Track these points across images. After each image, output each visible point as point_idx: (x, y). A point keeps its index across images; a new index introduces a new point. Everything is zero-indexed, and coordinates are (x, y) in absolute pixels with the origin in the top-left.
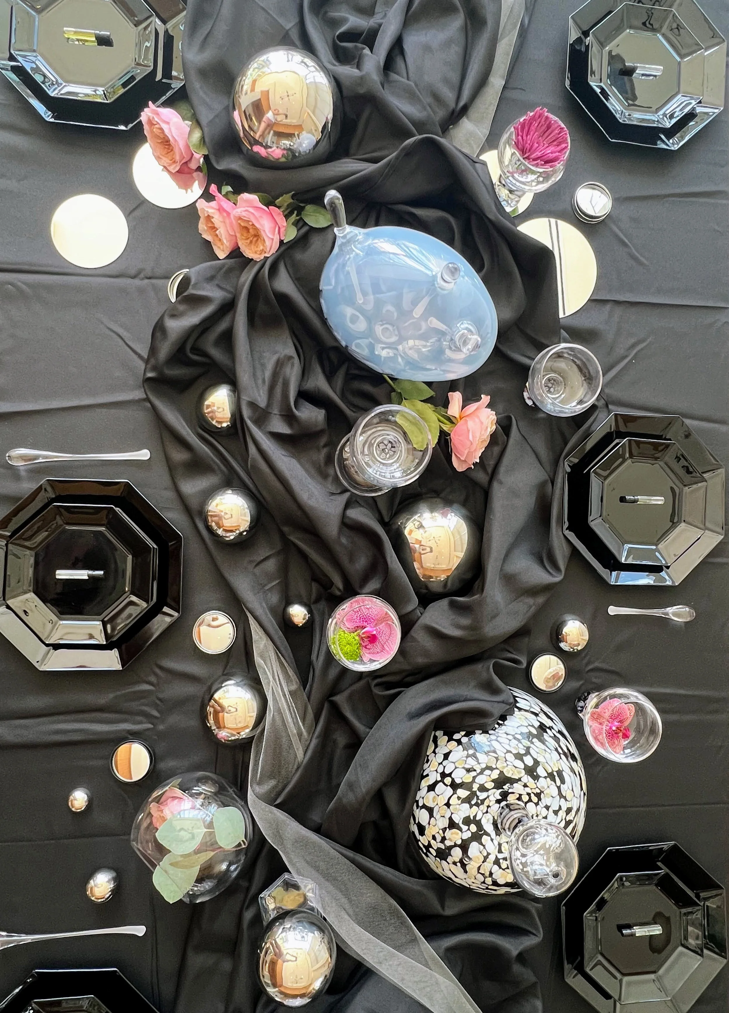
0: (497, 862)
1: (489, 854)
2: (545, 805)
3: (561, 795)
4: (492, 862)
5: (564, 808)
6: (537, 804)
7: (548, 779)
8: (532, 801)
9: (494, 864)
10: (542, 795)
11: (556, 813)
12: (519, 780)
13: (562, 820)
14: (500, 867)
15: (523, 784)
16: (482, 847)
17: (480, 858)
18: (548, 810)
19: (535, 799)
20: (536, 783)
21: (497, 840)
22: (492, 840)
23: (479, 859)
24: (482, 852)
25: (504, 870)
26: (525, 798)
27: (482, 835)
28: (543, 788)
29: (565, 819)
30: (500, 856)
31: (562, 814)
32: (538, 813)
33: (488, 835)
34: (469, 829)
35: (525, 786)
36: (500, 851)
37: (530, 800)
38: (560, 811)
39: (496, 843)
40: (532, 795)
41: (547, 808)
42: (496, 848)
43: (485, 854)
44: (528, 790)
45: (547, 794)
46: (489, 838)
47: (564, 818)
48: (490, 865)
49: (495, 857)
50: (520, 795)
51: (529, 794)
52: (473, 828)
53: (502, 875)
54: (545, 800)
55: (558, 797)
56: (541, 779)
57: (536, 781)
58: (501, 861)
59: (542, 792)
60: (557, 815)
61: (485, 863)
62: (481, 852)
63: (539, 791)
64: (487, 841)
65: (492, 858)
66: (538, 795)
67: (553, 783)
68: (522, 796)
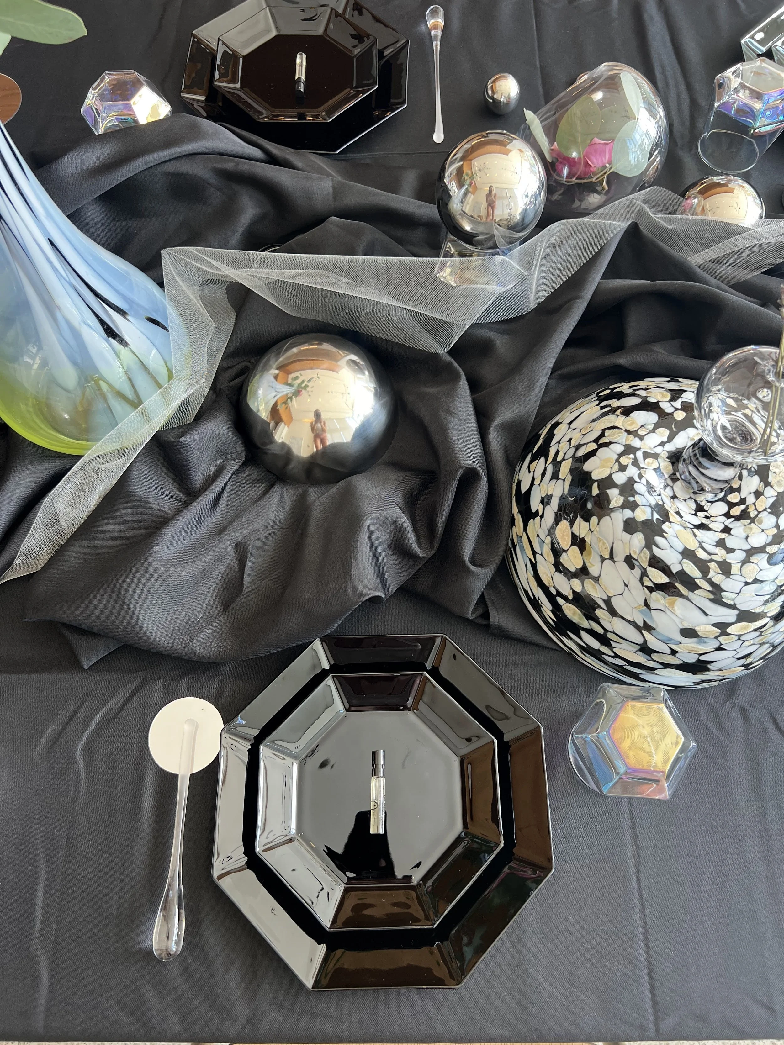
0: (629, 450)
1: (641, 438)
2: (730, 526)
3: (751, 552)
4: (627, 443)
5: (731, 558)
6: (727, 515)
7: (775, 531)
8: (730, 508)
9: (625, 446)
10: (746, 522)
11: (721, 543)
12: (767, 484)
13: (710, 554)
14: (620, 455)
15: (761, 490)
16: (651, 427)
17: (633, 426)
18: (723, 531)
19: (736, 511)
20: (765, 510)
21: (663, 452)
22: (662, 444)
23: (631, 425)
24: (643, 429)
25: (617, 460)
26: (734, 498)
27: (670, 428)
28: (761, 522)
29: (712, 560)
30: (639, 454)
31: (720, 554)
32: (711, 519)
33: (670, 439)
34: (677, 409)
35: (758, 494)
36: (646, 455)
37: (731, 505)
38: (723, 552)
39: (659, 450)
40: (743, 507)
41: (727, 530)
42: (650, 448)
43: (641, 432)
44: (751, 499)
45: (751, 529)
46: (665, 439)
47: (714, 557)
48: (624, 440)
49: (638, 447)
50: (738, 490)
51: (743, 501)
52: (680, 415)
53: (608, 460)
54: (738, 528)
55: (748, 547)
56: (773, 519)
57: (769, 510)
58: (632, 456)
59: (752, 520)
60: (716, 546)
61: (626, 434)
62: (642, 426)
63: (752, 515)
64: (662, 435)
65: (636, 443)
66: (744, 515)
67: (770, 539)
68: (736, 493)
